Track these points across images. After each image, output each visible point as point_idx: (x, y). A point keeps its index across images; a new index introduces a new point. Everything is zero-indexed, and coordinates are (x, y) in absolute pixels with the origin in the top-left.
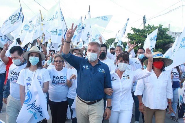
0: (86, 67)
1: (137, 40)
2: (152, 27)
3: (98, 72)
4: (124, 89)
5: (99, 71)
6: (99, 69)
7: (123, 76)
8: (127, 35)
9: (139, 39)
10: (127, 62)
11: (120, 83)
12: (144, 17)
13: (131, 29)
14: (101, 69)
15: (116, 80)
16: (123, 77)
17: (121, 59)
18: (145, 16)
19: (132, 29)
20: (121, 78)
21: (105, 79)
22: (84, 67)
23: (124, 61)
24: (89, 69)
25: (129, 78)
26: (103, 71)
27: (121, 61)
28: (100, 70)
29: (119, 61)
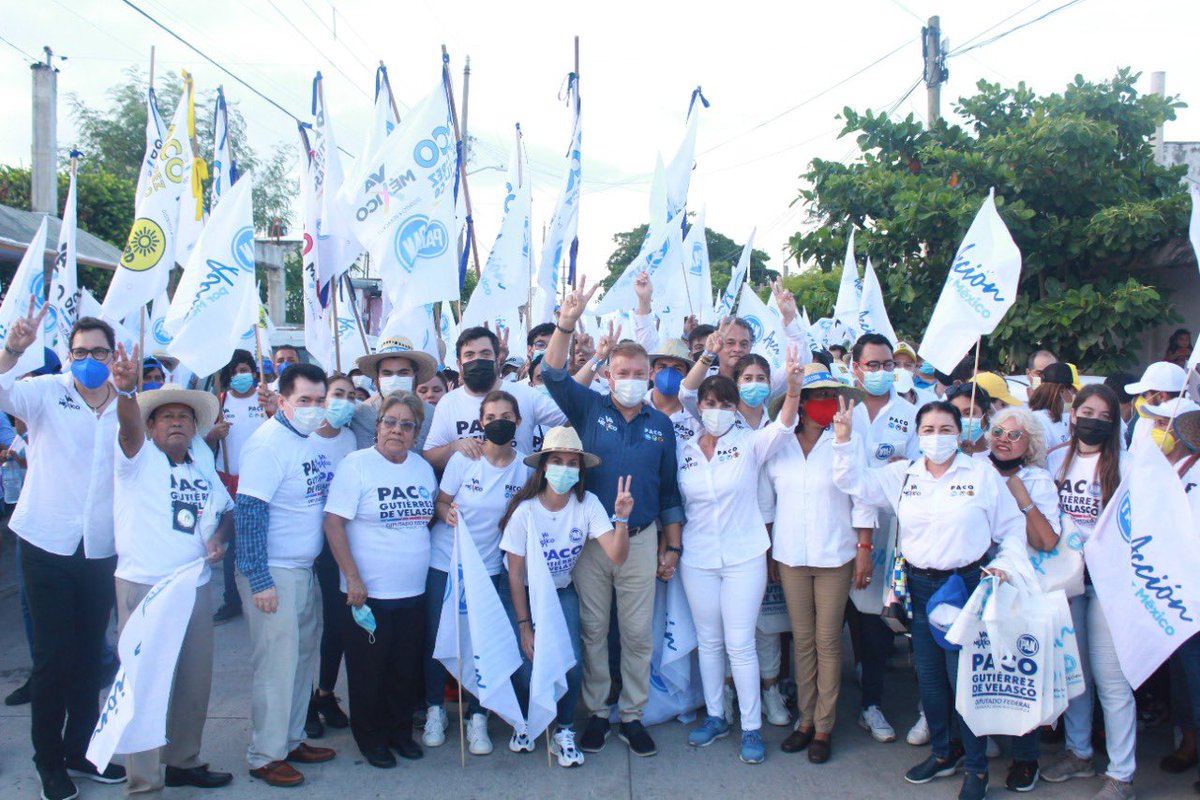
0: (607, 422)
1: (919, 211)
2: (1010, 100)
3: (644, 439)
4: (719, 494)
5: (648, 437)
6: (646, 430)
7: (717, 449)
8: (810, 177)
9: (938, 206)
10: (730, 406)
11: (708, 473)
12: (932, 32)
13: (843, 122)
14: (651, 432)
15: (696, 464)
16: (719, 453)
17: (710, 398)
18: (935, 20)
19: (852, 120)
20: (709, 458)
21: (662, 462)
22: (602, 422)
23: (718, 404)
24: (615, 429)
25: (736, 455)
26: (658, 436)
27: (712, 404)
28: (651, 434)
29: (703, 403)
